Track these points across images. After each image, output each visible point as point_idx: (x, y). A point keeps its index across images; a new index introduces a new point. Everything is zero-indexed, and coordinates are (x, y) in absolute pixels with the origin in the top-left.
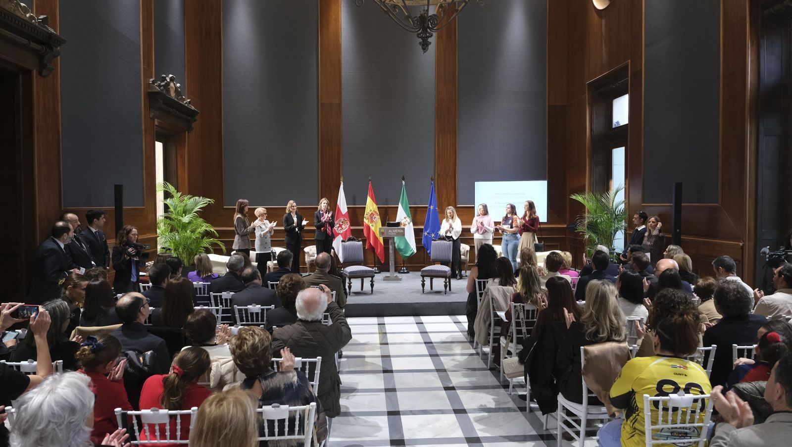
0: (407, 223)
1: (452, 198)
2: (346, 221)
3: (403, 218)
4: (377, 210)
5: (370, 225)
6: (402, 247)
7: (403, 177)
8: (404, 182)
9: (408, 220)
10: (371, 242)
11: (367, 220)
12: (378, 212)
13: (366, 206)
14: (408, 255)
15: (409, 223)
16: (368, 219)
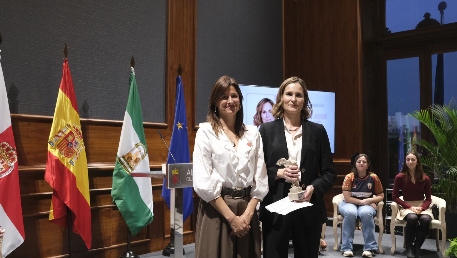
0: (140, 156)
1: (189, 111)
2: (8, 149)
3: (133, 146)
4: (79, 127)
5: (66, 161)
6: (132, 209)
7: (133, 56)
8: (133, 69)
9: (142, 149)
10: (67, 201)
11: (57, 151)
12: (81, 131)
13: (54, 117)
14: (140, 224)
15: (143, 157)
16: (58, 146)
